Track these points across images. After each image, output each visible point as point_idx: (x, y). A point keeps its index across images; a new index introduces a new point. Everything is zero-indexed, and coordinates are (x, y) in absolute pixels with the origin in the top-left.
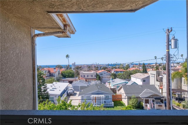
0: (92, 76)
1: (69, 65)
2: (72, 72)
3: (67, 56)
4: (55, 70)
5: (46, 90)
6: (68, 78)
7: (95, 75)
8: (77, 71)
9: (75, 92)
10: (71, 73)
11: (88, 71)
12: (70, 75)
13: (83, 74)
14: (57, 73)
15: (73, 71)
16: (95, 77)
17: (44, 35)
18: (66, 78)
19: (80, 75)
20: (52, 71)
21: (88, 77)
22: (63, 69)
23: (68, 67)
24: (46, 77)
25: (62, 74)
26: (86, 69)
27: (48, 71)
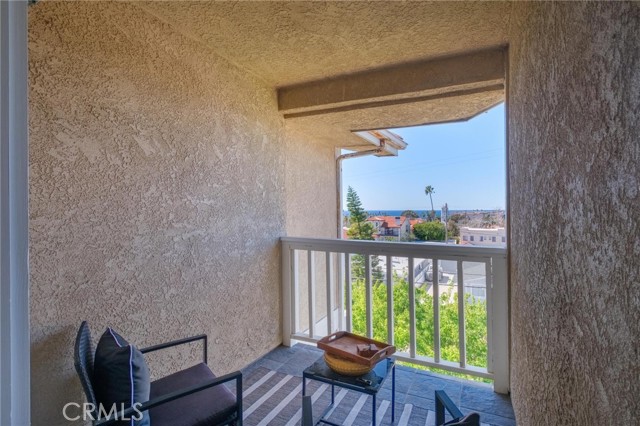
0: (494, 239)
1: (434, 212)
2: (440, 227)
3: (429, 190)
4: (400, 222)
5: (377, 263)
6: (428, 240)
7: (503, 238)
8: (454, 227)
9: (444, 275)
10: (436, 229)
11: (484, 225)
12: (435, 234)
13: (470, 232)
14: (403, 228)
15: (444, 224)
16: (503, 241)
17: (352, 155)
18: (425, 240)
19: (462, 234)
20: (392, 223)
21: (482, 240)
22: (419, 221)
23: (431, 216)
24: (379, 235)
25: (415, 231)
26: (479, 221)
27: (382, 223)
